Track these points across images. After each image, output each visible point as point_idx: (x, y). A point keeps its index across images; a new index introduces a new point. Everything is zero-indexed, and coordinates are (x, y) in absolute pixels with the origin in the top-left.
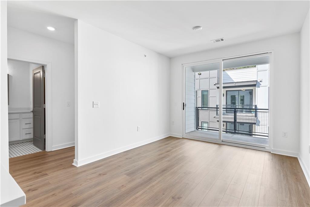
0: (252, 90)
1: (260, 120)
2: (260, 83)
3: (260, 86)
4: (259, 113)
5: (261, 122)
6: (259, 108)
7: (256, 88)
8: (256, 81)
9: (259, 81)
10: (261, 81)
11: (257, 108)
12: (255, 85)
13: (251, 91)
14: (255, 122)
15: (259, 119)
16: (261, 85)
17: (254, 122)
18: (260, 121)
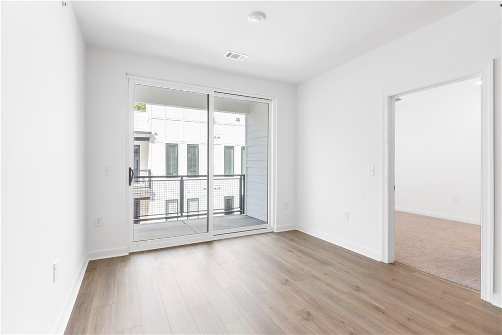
0: (139, 146)
1: (156, 191)
2: (156, 136)
3: (155, 141)
4: (154, 182)
5: (156, 196)
6: (153, 175)
7: (150, 144)
8: (150, 133)
9: (154, 134)
10: (156, 134)
11: (151, 175)
12: (147, 139)
13: (138, 148)
14: (149, 196)
15: (154, 191)
16: (156, 139)
17: (146, 196)
18: (156, 194)
